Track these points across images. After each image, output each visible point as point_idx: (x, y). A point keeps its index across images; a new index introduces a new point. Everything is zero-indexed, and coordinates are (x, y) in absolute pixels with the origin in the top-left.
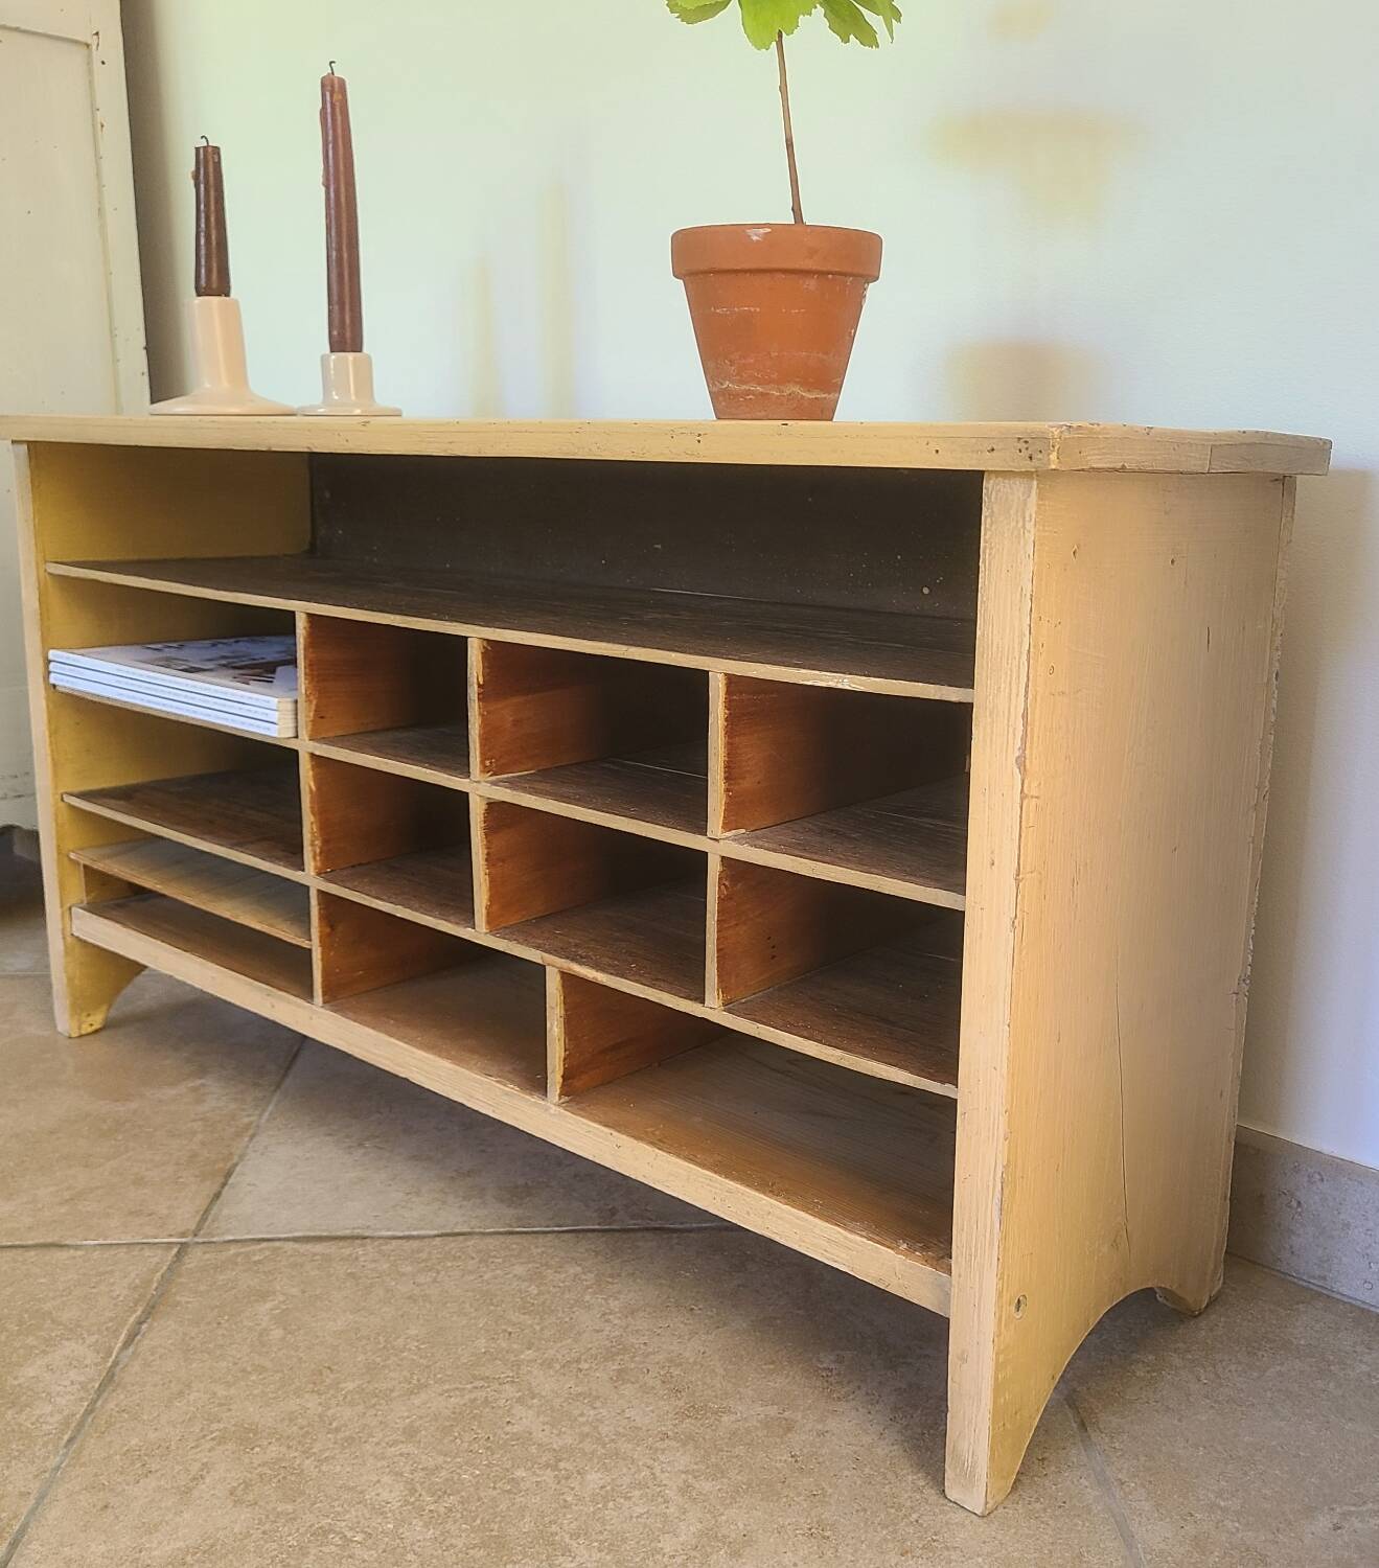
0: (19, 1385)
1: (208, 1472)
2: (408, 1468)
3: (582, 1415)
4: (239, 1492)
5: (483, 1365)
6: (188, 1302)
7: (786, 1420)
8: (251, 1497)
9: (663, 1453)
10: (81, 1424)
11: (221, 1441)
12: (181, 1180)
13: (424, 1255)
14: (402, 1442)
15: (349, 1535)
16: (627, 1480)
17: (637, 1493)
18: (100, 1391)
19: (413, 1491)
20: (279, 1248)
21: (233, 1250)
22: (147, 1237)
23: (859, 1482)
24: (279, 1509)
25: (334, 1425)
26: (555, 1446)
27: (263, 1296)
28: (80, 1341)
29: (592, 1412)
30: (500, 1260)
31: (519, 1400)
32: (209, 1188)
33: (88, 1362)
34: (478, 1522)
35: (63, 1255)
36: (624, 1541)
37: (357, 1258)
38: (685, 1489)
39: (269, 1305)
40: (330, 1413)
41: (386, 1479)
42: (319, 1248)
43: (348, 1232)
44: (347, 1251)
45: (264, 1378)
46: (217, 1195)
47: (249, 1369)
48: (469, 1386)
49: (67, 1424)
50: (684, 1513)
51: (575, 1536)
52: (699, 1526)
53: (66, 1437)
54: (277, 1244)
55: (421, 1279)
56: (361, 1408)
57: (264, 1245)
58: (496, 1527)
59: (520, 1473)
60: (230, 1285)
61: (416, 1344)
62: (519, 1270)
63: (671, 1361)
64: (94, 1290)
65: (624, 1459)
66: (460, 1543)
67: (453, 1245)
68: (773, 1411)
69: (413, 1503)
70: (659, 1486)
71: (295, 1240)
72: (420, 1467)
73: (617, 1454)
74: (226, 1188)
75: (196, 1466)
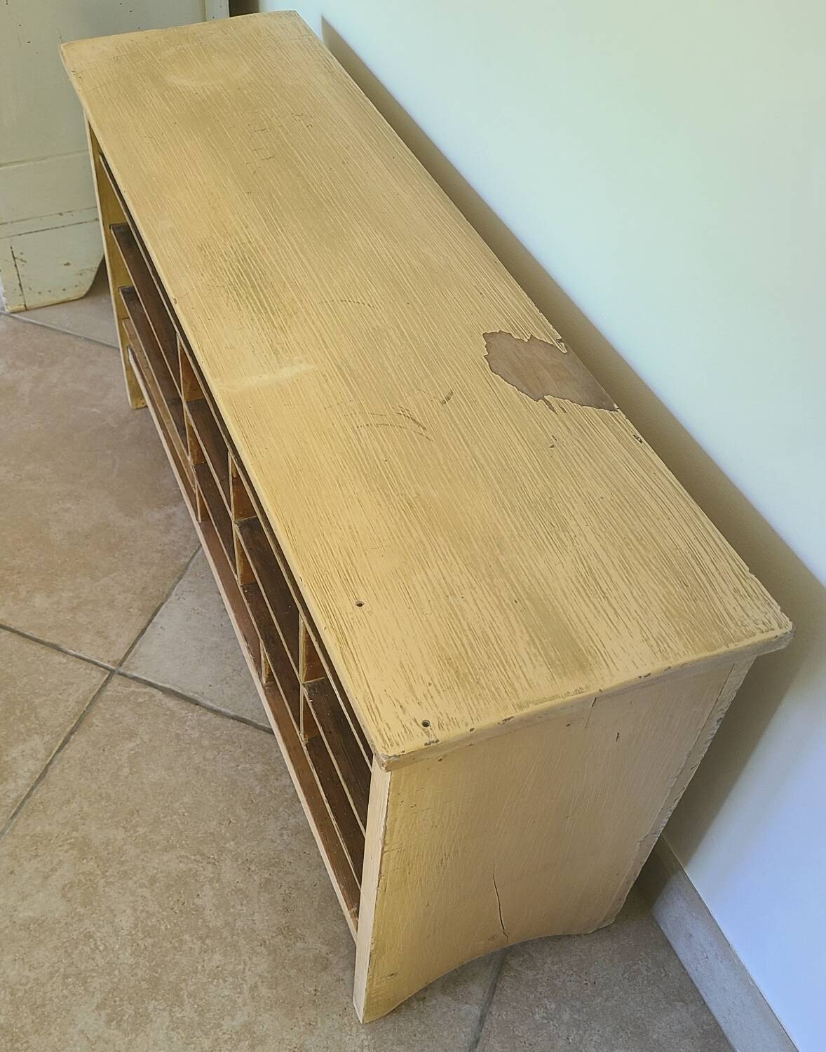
0: (7, 761)
1: (60, 868)
2: (141, 908)
3: (233, 906)
4: (66, 889)
5: (206, 844)
6: (97, 726)
7: (327, 960)
8: (69, 895)
9: (257, 956)
10: (23, 802)
11: (73, 846)
12: (131, 610)
13: (218, 733)
14: (146, 887)
15: (99, 943)
16: (230, 967)
17: (231, 979)
18: (38, 781)
19: (136, 925)
20: (154, 696)
21: (134, 687)
22: (97, 658)
23: (336, 1027)
24: (78, 910)
25: (123, 859)
26: (210, 925)
27: (132, 735)
28: (42, 737)
29: (239, 907)
30: (253, 755)
31: (211, 881)
32: (142, 622)
33: (39, 756)
34: (154, 963)
35: (58, 658)
36: (209, 1010)
37: (185, 722)
38: (254, 988)
39: (131, 745)
40: (125, 847)
41: (129, 911)
42: (171, 703)
43: (190, 694)
44: (184, 712)
45: (107, 806)
46: (143, 631)
47: (104, 795)
48: (193, 857)
49: (16, 801)
50: (244, 1005)
51: (190, 996)
52: (246, 1018)
53: (13, 812)
54: (154, 691)
55: (209, 755)
56: (138, 851)
57: (148, 689)
58: (160, 971)
59: (187, 937)
60: (120, 719)
61: (184, 810)
62: (259, 768)
63: (296, 884)
64: (60, 697)
65: (237, 951)
66: (140, 973)
67: (237, 728)
68: (325, 949)
69: (132, 935)
70: (243, 980)
71: (164, 691)
72: (146, 910)
73: (235, 946)
74: (151, 625)
75: (55, 862)
